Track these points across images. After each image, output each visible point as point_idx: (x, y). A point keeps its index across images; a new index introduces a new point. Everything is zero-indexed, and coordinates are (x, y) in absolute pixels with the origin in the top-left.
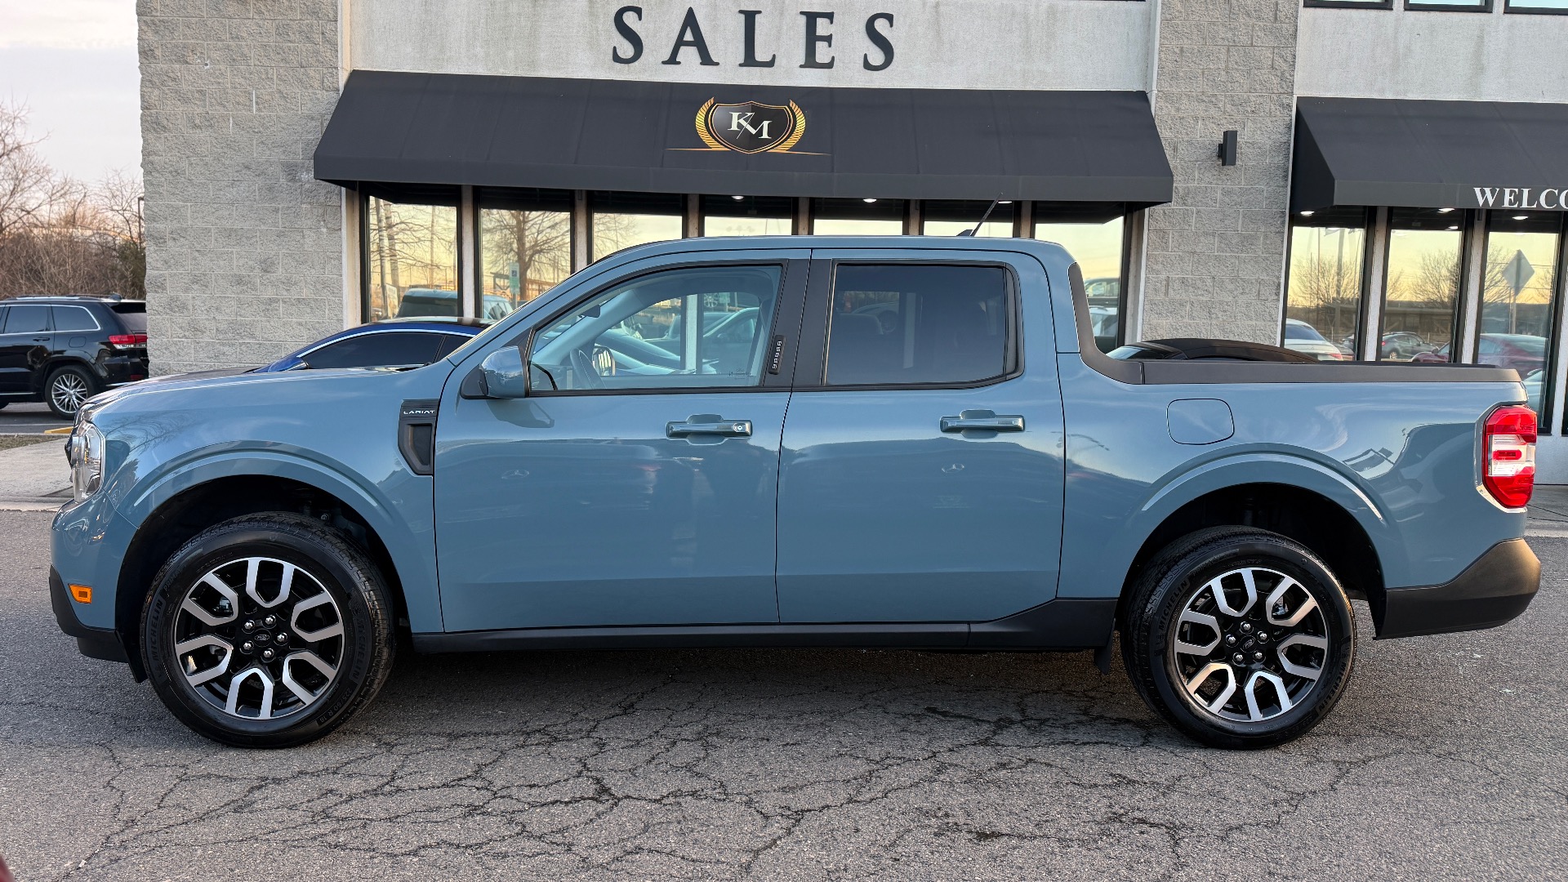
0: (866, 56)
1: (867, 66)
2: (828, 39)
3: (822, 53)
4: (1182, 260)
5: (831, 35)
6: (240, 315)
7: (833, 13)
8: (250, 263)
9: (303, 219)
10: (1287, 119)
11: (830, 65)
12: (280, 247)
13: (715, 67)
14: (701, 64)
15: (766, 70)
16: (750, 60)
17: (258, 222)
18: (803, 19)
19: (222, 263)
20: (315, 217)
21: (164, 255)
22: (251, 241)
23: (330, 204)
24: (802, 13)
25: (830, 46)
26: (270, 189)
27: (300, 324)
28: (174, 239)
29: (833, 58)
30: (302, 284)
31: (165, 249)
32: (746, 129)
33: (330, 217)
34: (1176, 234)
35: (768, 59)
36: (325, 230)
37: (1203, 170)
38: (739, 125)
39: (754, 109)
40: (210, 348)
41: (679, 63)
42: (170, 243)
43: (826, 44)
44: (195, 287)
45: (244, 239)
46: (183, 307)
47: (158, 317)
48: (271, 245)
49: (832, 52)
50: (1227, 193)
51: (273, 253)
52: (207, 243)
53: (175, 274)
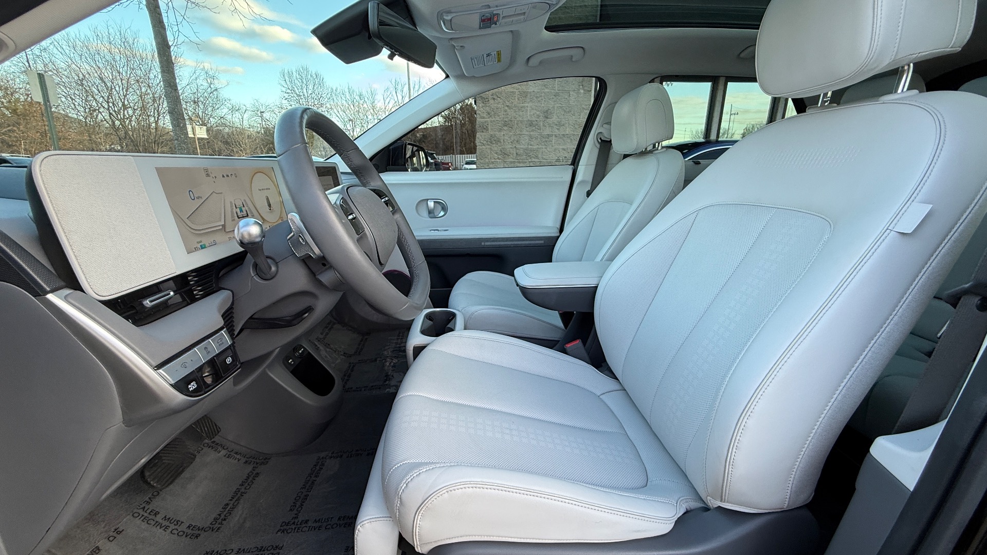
6: (531, 145)
8: (538, 113)
9: (570, 84)
12: (556, 102)
17: (543, 87)
19: (521, 113)
21: (488, 109)
22: (539, 99)
27: (564, 149)
28: (494, 99)
30: (567, 125)
31: (488, 105)
33: (586, 83)
36: (582, 91)
42: (492, 101)
44: (505, 128)
45: (535, 98)
46: (498, 141)
47: (483, 147)
48: (550, 101)
51: (551, 106)
52: (513, 101)
53: (494, 121)
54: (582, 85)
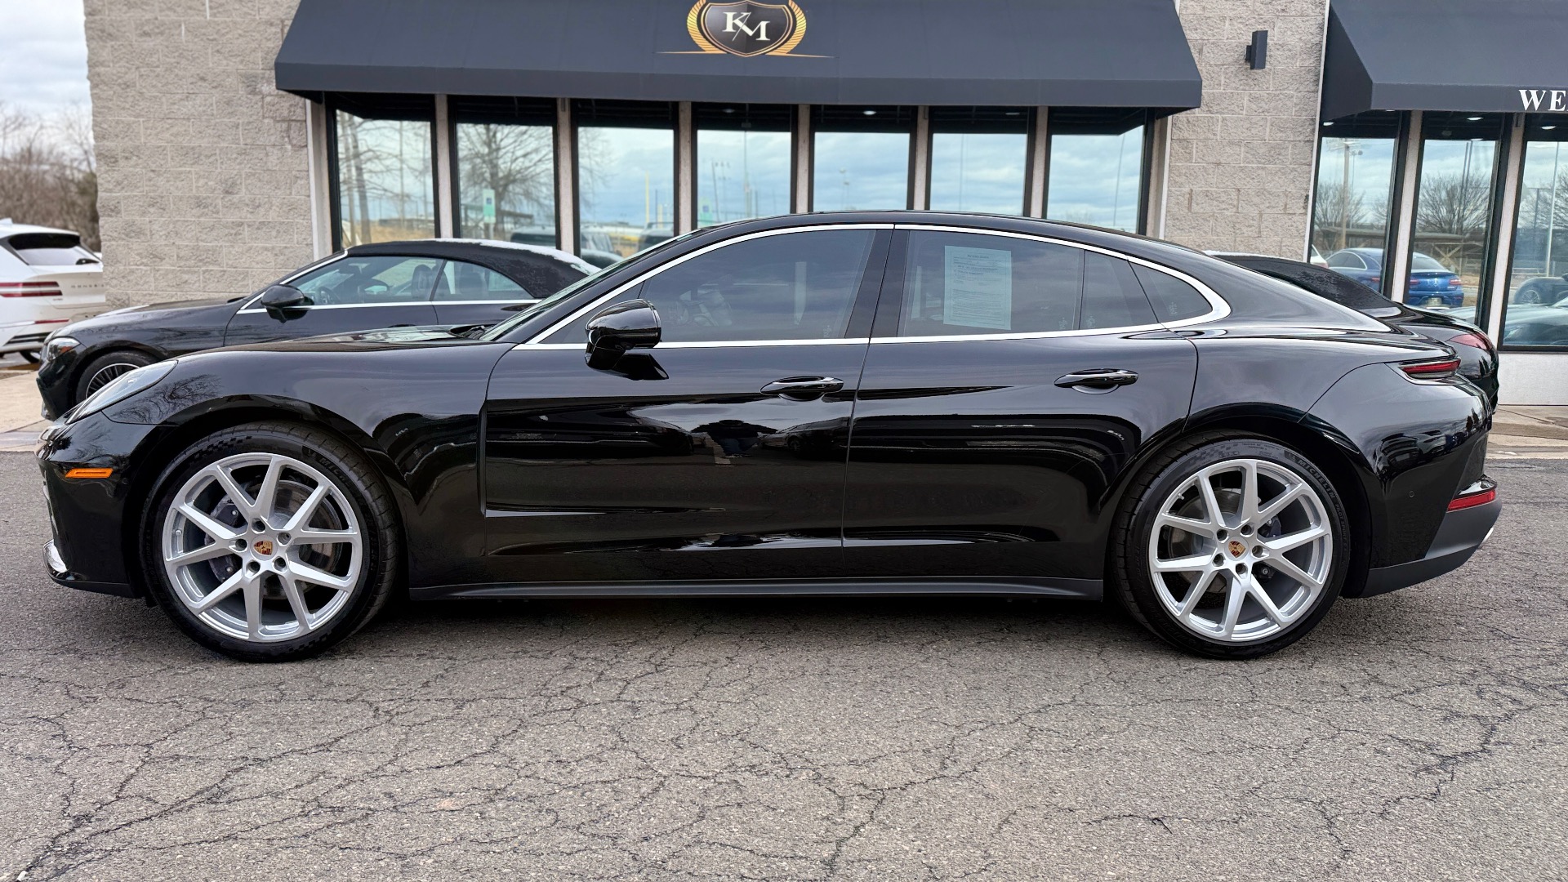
4: (1206, 171)
6: (202, 241)
8: (210, 183)
9: (266, 135)
10: (1320, 18)
12: (243, 166)
17: (216, 140)
19: (179, 184)
20: (278, 133)
21: (115, 175)
22: (211, 160)
23: (294, 118)
26: (228, 103)
27: (266, 249)
28: (127, 158)
30: (268, 206)
31: (117, 169)
33: (295, 132)
34: (1199, 143)
36: (289, 147)
37: (1230, 74)
40: (170, 276)
44: (152, 210)
45: (202, 158)
46: (140, 233)
47: (113, 243)
48: (232, 164)
50: (1253, 99)
51: (235, 172)
52: (162, 162)
53: (129, 196)
54: (289, 137)
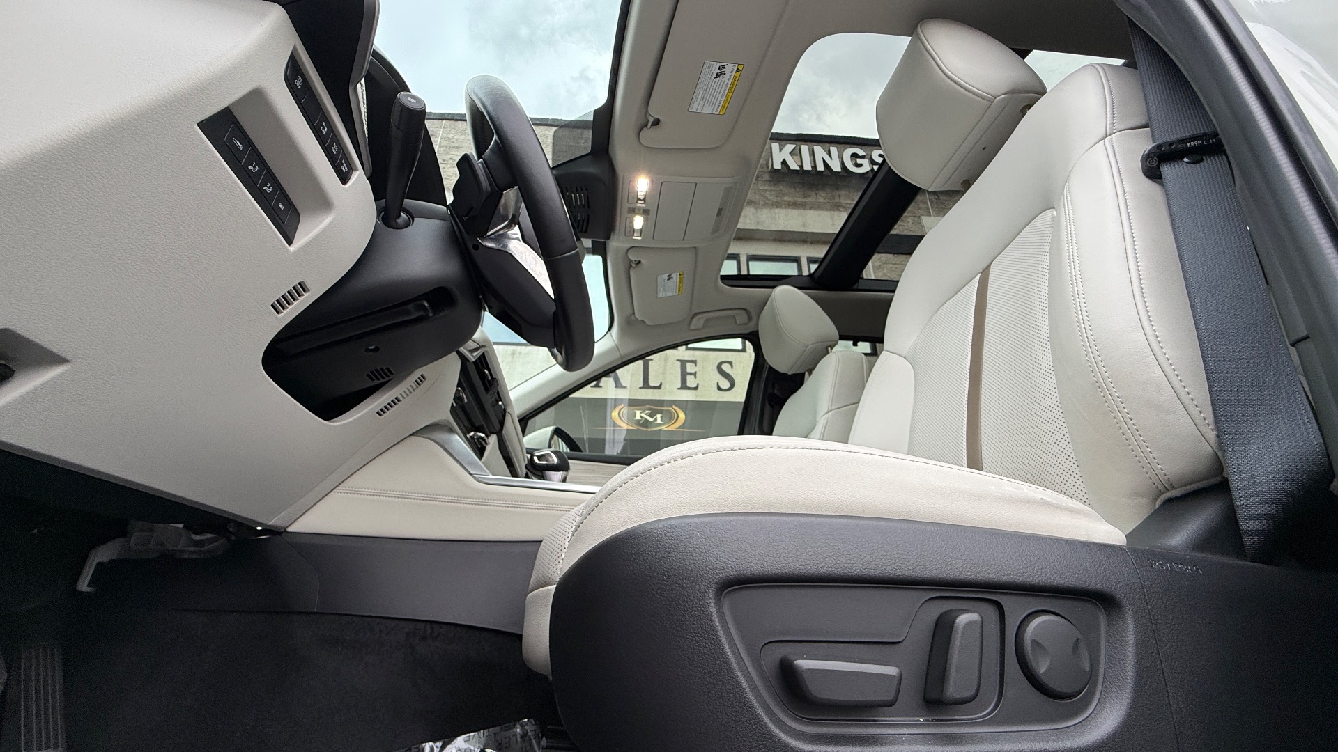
0: (718, 383)
1: (719, 388)
2: (694, 374)
3: (691, 381)
5: (696, 372)
7: (696, 361)
11: (696, 388)
13: (624, 389)
14: (616, 387)
15: (656, 391)
16: (646, 385)
18: (679, 363)
24: (678, 360)
25: (695, 377)
29: (698, 384)
32: (646, 419)
35: (658, 384)
38: (641, 417)
39: (649, 409)
41: (601, 387)
43: (693, 377)
49: (697, 381)
